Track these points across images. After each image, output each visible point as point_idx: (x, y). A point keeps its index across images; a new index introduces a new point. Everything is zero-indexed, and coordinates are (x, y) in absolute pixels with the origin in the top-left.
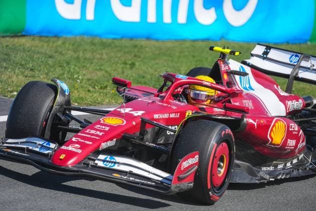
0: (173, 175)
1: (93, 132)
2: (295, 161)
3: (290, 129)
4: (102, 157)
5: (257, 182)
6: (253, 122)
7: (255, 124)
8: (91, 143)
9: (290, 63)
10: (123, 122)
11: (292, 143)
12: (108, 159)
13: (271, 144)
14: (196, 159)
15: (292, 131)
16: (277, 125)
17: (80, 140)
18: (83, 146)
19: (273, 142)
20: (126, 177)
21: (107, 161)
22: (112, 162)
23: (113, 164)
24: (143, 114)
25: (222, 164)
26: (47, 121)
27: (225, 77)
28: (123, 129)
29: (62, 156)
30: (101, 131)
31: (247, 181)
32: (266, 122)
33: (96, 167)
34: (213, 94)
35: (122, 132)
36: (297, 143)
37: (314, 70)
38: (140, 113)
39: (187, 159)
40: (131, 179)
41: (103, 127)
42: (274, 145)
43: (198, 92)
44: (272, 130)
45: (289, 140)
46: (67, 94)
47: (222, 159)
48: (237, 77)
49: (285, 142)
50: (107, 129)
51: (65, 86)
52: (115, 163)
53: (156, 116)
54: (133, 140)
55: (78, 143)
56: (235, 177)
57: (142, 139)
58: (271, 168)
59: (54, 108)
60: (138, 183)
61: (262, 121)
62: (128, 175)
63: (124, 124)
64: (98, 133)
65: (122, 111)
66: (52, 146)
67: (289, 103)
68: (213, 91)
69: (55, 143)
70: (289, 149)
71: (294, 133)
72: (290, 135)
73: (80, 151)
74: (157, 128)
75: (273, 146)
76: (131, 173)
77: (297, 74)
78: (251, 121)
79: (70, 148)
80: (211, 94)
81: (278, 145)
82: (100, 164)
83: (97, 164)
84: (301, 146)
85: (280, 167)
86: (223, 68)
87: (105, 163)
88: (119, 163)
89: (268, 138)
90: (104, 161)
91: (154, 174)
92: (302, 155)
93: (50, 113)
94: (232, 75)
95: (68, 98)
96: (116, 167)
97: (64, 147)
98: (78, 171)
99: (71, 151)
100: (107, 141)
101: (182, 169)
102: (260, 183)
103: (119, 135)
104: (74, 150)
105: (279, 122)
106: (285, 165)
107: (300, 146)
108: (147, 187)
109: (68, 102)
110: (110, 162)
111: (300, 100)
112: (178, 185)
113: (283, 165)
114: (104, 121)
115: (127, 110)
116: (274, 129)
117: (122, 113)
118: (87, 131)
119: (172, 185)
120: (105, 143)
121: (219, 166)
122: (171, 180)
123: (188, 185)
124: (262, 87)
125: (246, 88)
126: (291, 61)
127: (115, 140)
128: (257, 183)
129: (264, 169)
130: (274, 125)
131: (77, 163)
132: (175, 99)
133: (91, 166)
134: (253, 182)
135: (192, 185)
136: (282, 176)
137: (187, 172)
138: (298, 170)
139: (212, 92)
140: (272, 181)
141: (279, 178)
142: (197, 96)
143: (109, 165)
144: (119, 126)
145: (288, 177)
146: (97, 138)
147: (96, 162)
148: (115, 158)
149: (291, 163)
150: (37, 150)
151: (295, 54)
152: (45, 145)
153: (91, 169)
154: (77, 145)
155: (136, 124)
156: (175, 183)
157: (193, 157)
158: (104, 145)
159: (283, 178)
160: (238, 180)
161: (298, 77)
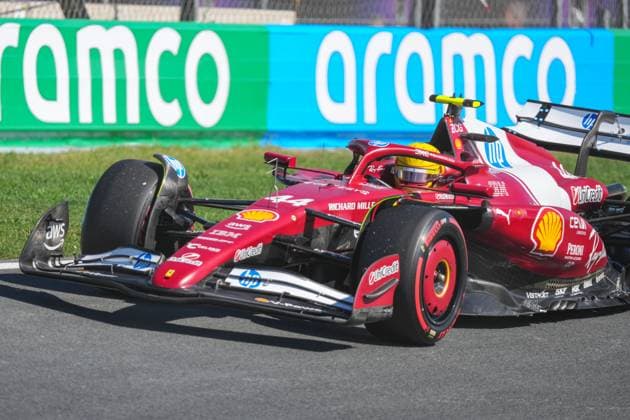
0: (353, 294)
1: (222, 233)
2: (588, 284)
3: (572, 227)
4: (236, 272)
5: (515, 314)
6: (503, 214)
7: (508, 216)
8: (218, 250)
9: (583, 128)
10: (275, 216)
11: (575, 250)
12: (247, 275)
13: (537, 250)
14: (394, 268)
15: (575, 230)
16: (545, 218)
17: (199, 246)
18: (205, 256)
19: (541, 248)
20: (278, 303)
21: (247, 279)
22: (255, 280)
23: (255, 283)
24: (309, 203)
25: (443, 277)
26: (147, 219)
27: (458, 144)
28: (275, 227)
29: (170, 273)
30: (236, 232)
31: (496, 313)
32: (526, 213)
33: (227, 288)
34: (437, 173)
35: (273, 233)
36: (587, 251)
37: (624, 137)
38: (304, 202)
39: (378, 267)
40: (287, 305)
41: (241, 225)
42: (543, 252)
43: (411, 170)
44: (537, 227)
45: (570, 244)
46: (181, 176)
47: (442, 268)
48: (480, 145)
49: (563, 249)
50: (247, 227)
51: (177, 165)
52: (260, 280)
53: (332, 207)
54: (292, 245)
55: (197, 250)
56: (476, 306)
57: (308, 244)
58: (544, 295)
59: (158, 201)
60: (299, 311)
61: (519, 213)
62: (281, 299)
63: (276, 219)
64: (231, 234)
65: (274, 199)
66: (155, 259)
67: (577, 190)
68: (436, 166)
69: (159, 255)
70: (572, 261)
71: (579, 233)
72: (570, 235)
73: (199, 263)
74: (336, 225)
75: (541, 255)
76: (287, 297)
77: (593, 144)
78: (499, 212)
79: (183, 259)
80: (433, 173)
81: (551, 252)
82: (235, 283)
83: (228, 284)
84: (595, 258)
85: (560, 292)
86: (454, 129)
87: (243, 282)
88: (265, 281)
89: (531, 242)
90: (241, 278)
91: (326, 296)
92: (602, 276)
93: (151, 208)
94: (469, 141)
95: (184, 184)
96: (261, 287)
97: (173, 259)
98: (197, 295)
99: (184, 264)
100: (246, 247)
101: (371, 284)
102: (520, 316)
103: (268, 237)
104: (190, 262)
105: (549, 213)
106: (569, 290)
107: (594, 256)
108: (313, 317)
109: (185, 192)
110: (251, 279)
111: (599, 187)
112: (365, 310)
113: (565, 289)
114: (243, 216)
115: (283, 199)
116: (541, 225)
117: (275, 204)
118: (213, 233)
119: (355, 310)
120: (244, 250)
121: (437, 280)
122: (351, 304)
123: (382, 310)
124: (528, 164)
125: (497, 165)
126: (585, 126)
127: (261, 245)
128: (515, 317)
129: (531, 295)
130: (541, 219)
131: (196, 282)
132: (368, 182)
133: (220, 286)
134: (507, 313)
135: (390, 311)
136: (562, 305)
137: (379, 290)
138: (593, 298)
139: (435, 169)
140: (542, 313)
141: (555, 308)
142: (409, 176)
143: (249, 285)
144: (267, 223)
145: (572, 307)
146: (229, 242)
147: (228, 280)
148: (259, 272)
149: (581, 287)
150: (131, 267)
151: (591, 113)
152: (143, 258)
153: (219, 292)
154: (194, 255)
155: (298, 220)
156: (359, 306)
157: (389, 263)
158: (242, 254)
159: (563, 308)
160: (481, 312)
161: (596, 150)
